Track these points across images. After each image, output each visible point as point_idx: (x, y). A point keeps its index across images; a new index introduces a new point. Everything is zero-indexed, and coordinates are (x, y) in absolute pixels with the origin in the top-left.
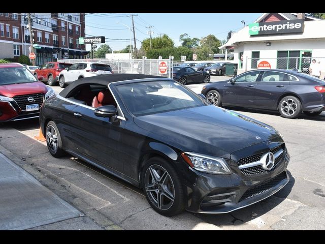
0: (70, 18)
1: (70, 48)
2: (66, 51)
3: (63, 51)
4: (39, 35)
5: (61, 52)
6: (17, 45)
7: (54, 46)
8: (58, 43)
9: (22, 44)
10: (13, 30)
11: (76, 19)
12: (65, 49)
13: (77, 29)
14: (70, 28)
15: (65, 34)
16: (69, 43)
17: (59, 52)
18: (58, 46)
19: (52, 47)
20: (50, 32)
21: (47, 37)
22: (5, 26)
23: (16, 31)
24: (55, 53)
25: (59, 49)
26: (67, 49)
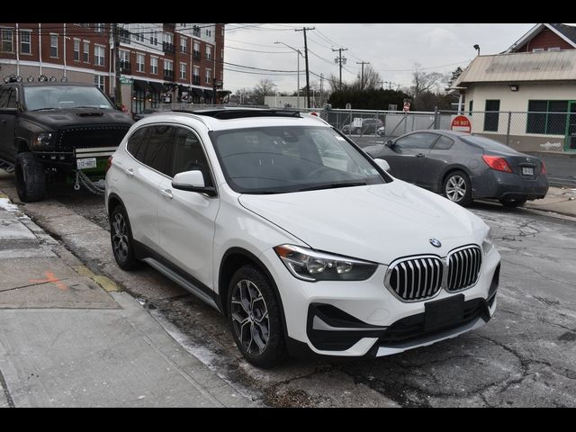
0: (197, 30)
1: (194, 84)
2: (186, 89)
3: (182, 89)
4: (140, 60)
5: (177, 91)
6: (102, 77)
7: (165, 79)
8: (173, 75)
9: (110, 74)
10: (96, 50)
11: (208, 33)
12: (184, 85)
13: (208, 51)
14: (196, 48)
15: (185, 59)
16: (194, 76)
17: (174, 91)
18: (174, 80)
19: (162, 82)
20: (160, 56)
21: (154, 63)
22: (82, 44)
23: (99, 53)
24: (165, 91)
25: (174, 86)
26: (187, 85)
